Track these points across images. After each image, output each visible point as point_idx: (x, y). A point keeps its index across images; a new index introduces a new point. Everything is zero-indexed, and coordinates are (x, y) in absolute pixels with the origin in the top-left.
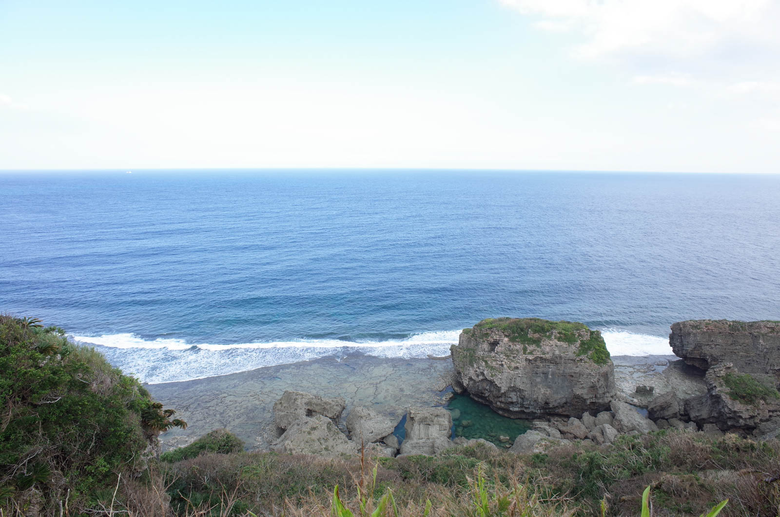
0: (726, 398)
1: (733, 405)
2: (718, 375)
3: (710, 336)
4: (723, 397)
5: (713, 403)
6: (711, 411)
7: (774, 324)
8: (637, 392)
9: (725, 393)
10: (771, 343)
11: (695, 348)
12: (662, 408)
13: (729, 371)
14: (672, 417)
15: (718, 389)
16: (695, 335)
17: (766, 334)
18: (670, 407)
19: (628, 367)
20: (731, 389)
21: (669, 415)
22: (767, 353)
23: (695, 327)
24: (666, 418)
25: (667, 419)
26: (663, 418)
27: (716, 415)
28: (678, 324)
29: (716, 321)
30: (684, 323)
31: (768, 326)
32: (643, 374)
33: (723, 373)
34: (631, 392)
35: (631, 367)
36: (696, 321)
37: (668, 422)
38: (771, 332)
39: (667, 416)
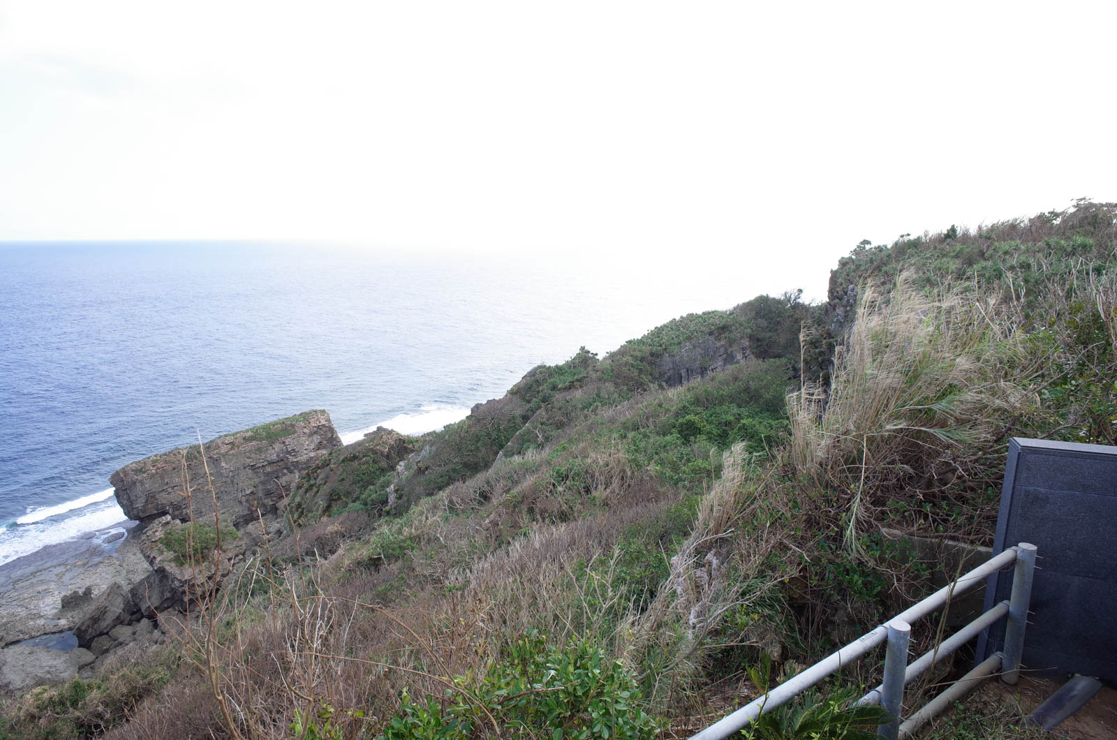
0: (172, 568)
1: (182, 573)
2: (153, 540)
3: (162, 478)
4: (167, 568)
5: (161, 581)
6: (162, 593)
7: (232, 437)
8: (63, 607)
9: (168, 561)
10: (235, 463)
11: (147, 501)
12: (95, 620)
13: (169, 527)
14: (114, 626)
15: (158, 559)
16: (142, 482)
17: (227, 452)
18: (105, 613)
19: (55, 567)
20: (175, 552)
21: (108, 625)
22: (233, 476)
23: (139, 471)
24: (105, 631)
25: (107, 633)
26: (101, 634)
27: (169, 595)
28: (117, 473)
29: (165, 454)
30: (124, 470)
31: (227, 442)
32: (82, 570)
33: (160, 534)
34: (56, 611)
35: (60, 565)
36: (139, 462)
37: (110, 636)
38: (232, 449)
39: (105, 628)
